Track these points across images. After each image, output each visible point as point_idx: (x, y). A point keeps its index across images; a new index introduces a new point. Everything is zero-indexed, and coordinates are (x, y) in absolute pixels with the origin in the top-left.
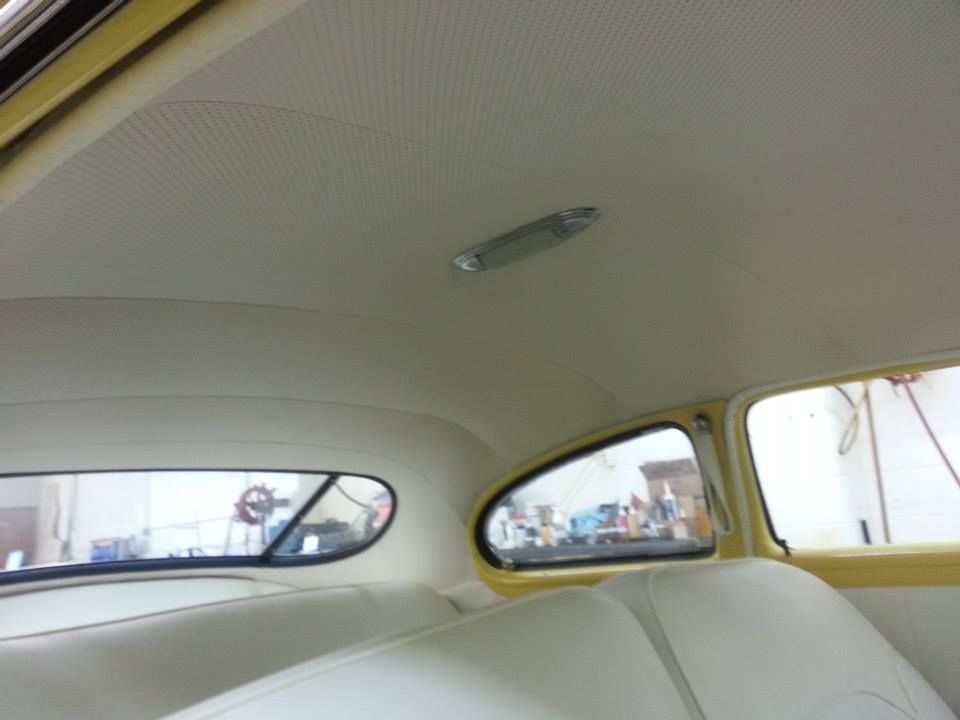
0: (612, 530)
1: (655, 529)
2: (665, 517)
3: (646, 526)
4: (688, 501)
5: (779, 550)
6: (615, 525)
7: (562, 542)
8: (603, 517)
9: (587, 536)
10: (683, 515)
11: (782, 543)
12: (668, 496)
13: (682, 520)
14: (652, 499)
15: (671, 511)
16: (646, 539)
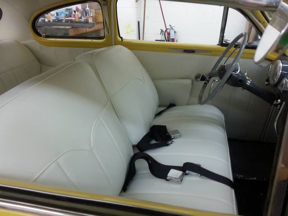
0: (70, 18)
1: (83, 19)
2: (86, 15)
3: (81, 18)
4: (93, 10)
5: (120, 39)
6: (71, 17)
7: (54, 21)
8: (67, 13)
9: (62, 20)
10: (91, 15)
11: (121, 38)
12: (88, 8)
13: (91, 16)
14: (82, 8)
15: (88, 13)
16: (80, 22)
